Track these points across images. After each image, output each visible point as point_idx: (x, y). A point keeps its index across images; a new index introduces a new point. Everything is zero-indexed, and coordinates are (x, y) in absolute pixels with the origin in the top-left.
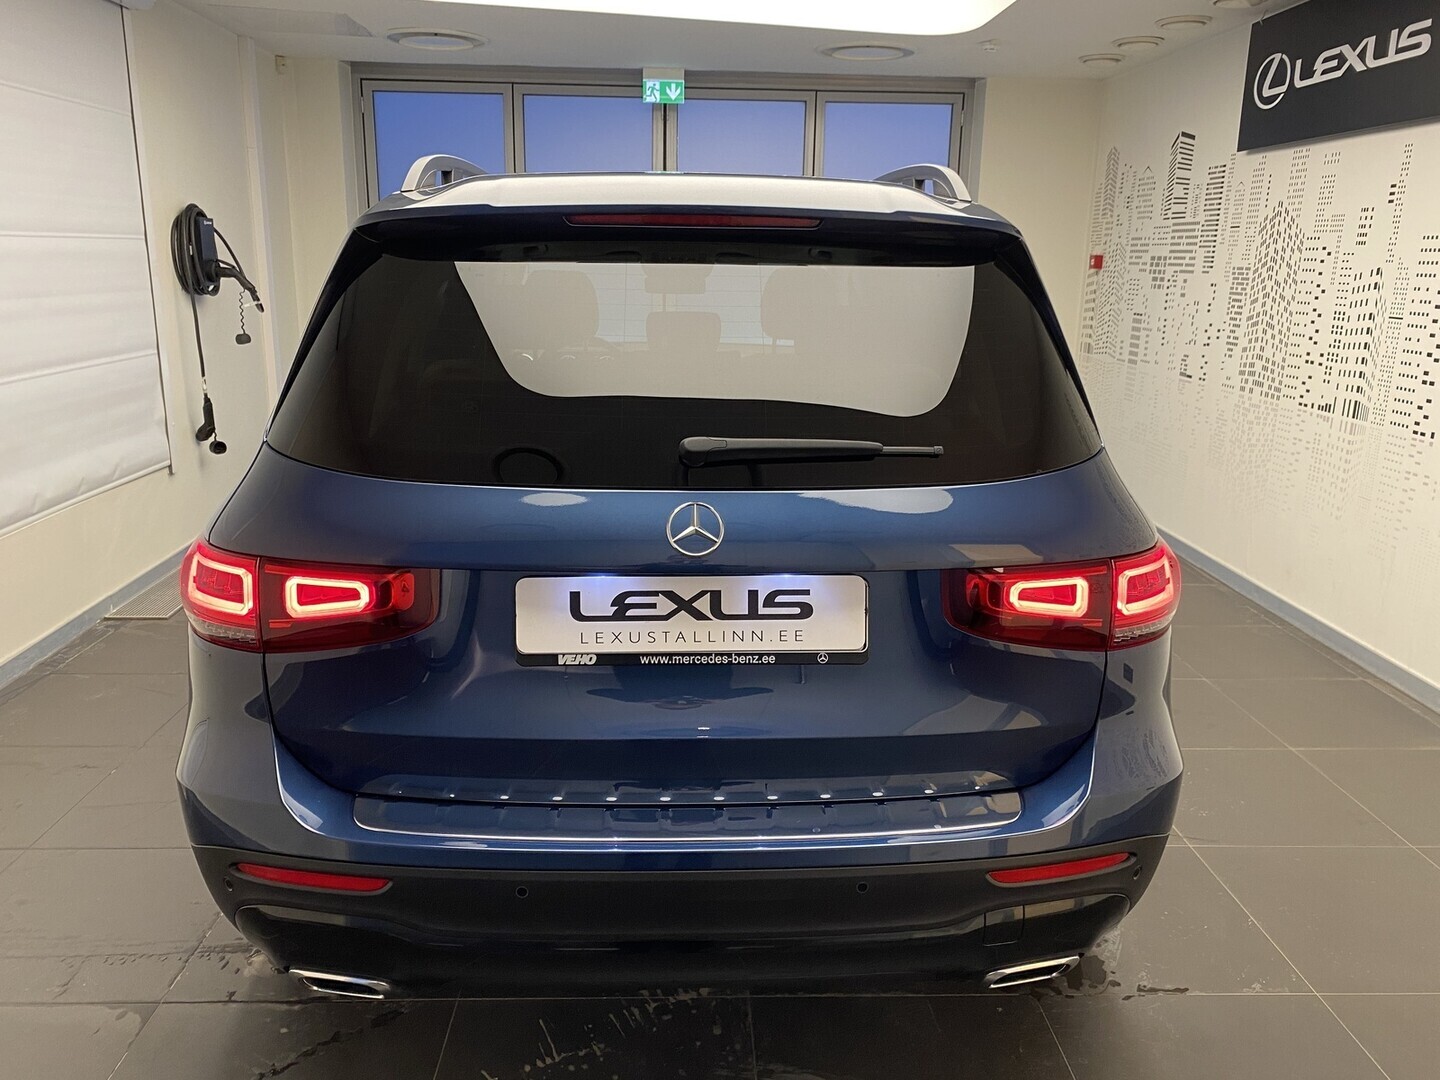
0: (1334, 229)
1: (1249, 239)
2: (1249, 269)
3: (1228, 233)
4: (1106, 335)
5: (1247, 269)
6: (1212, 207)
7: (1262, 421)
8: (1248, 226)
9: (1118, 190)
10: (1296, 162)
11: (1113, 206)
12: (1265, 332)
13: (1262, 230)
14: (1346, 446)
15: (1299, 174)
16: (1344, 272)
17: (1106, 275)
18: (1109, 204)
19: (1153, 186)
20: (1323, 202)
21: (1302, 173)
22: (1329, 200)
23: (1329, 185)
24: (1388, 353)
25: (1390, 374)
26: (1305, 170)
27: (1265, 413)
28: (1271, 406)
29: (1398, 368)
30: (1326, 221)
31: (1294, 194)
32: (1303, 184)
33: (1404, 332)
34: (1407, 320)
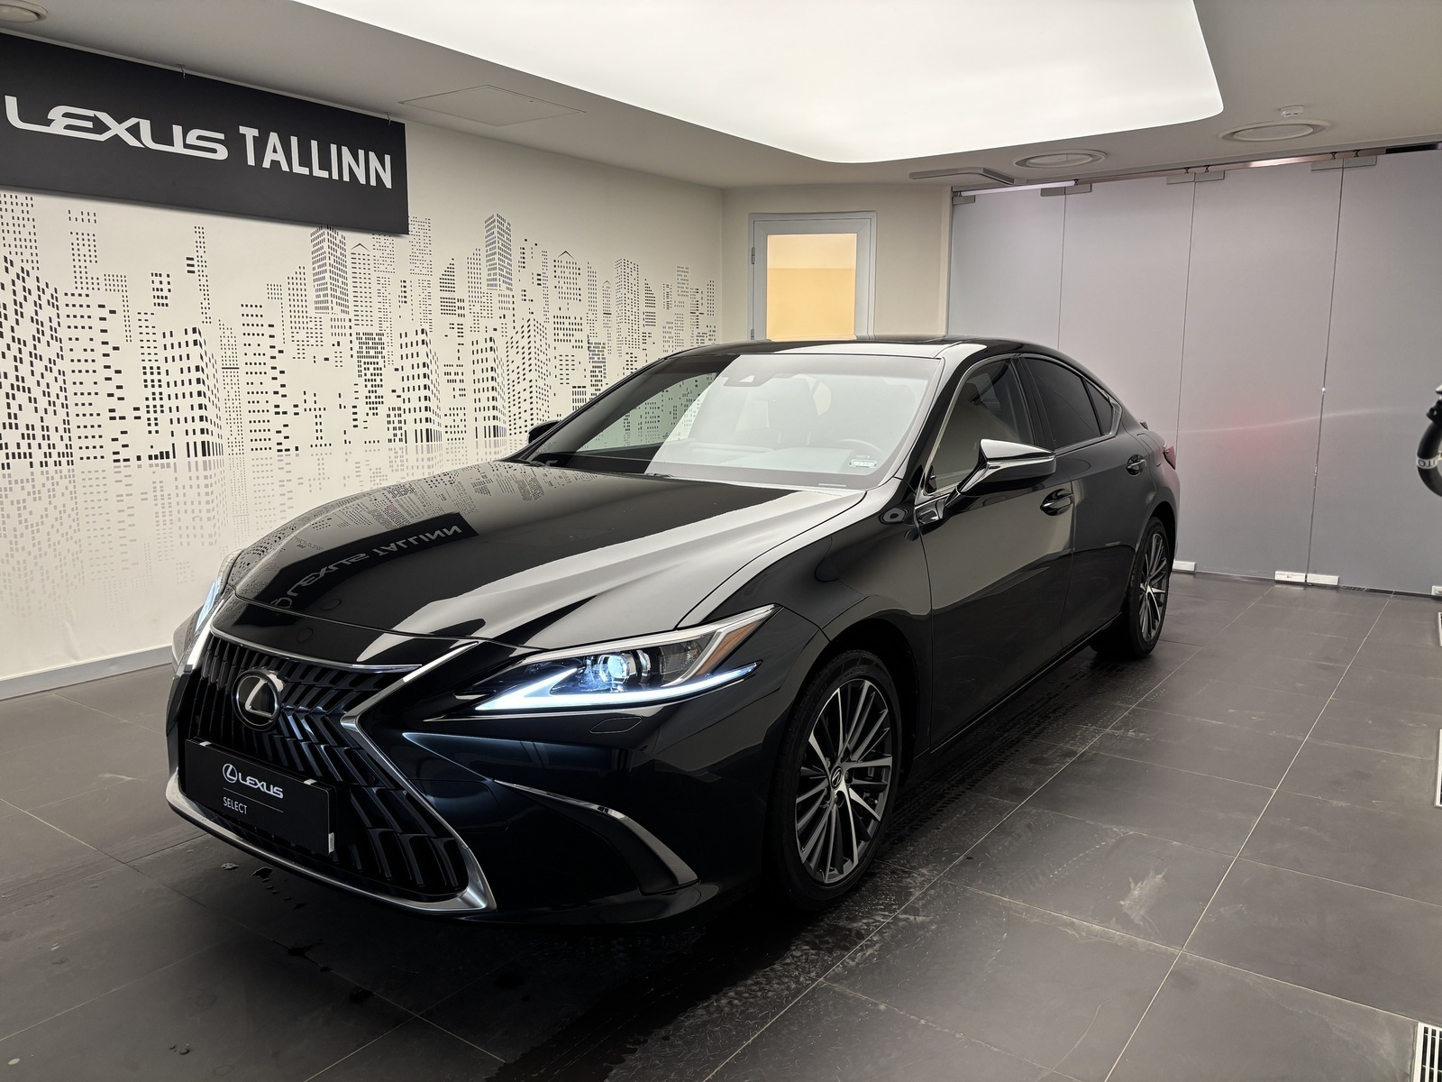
7: (45, 494)
14: (204, 482)
15: (20, 222)
16: (144, 330)
20: (82, 258)
21: (26, 222)
22: (93, 259)
23: (86, 243)
24: (232, 395)
25: (239, 413)
26: (31, 220)
27: (49, 485)
28: (59, 474)
29: (246, 407)
30: (95, 279)
31: (16, 243)
32: (32, 234)
33: (244, 379)
34: (244, 369)
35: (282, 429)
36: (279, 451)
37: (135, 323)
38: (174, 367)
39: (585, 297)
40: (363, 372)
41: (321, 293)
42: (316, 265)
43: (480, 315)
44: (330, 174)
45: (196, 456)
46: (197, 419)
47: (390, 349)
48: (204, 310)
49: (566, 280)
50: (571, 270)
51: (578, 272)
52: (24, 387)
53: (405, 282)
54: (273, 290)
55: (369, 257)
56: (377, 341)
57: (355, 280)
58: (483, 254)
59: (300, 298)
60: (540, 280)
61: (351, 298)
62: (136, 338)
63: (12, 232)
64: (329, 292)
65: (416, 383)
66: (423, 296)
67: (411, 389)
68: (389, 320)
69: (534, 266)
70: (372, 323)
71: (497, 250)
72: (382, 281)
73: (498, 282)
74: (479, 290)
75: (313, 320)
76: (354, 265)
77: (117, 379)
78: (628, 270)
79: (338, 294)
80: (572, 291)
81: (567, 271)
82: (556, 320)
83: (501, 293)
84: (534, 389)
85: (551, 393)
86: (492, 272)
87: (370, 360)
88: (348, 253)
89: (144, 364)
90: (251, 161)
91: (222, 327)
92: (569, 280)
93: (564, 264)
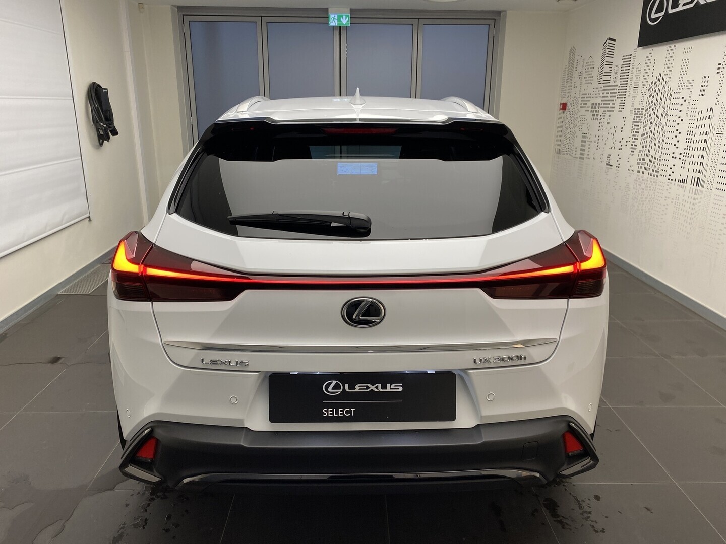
0: (688, 87)
1: (644, 93)
2: (643, 109)
3: (632, 91)
4: (568, 144)
5: (642, 109)
6: (624, 77)
7: (649, 188)
8: (643, 87)
9: (575, 69)
10: (668, 52)
11: (572, 77)
12: (651, 142)
13: (650, 88)
14: (693, 201)
15: (670, 59)
16: (693, 110)
17: (569, 113)
18: (570, 76)
19: (593, 66)
20: (683, 73)
22: (686, 72)
24: (715, 152)
25: (716, 163)
28: (654, 180)
29: (720, 160)
30: (684, 83)
31: (667, 69)
33: (724, 141)
37: (691, 106)
38: (697, 131)
48: (718, 96)
63: (667, 64)
91: (723, 107)
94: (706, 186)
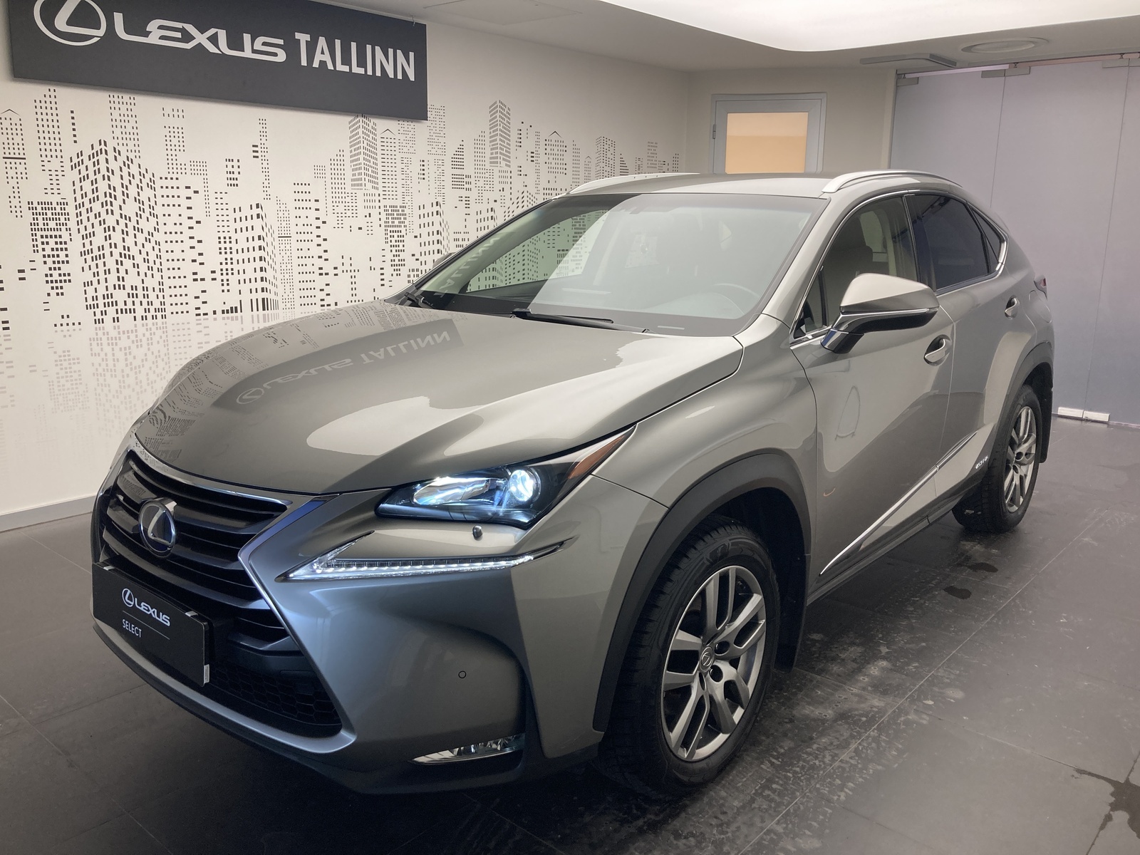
0: (195, 172)
2: (64, 203)
5: (60, 204)
8: (45, 159)
10: (116, 106)
13: (77, 164)
15: (125, 118)
16: (220, 207)
20: (173, 148)
21: (130, 118)
22: (182, 148)
23: (176, 135)
24: (285, 261)
25: (291, 274)
26: (134, 116)
27: (148, 334)
28: (155, 326)
29: (296, 269)
30: (183, 164)
31: (122, 136)
32: (135, 128)
33: (295, 245)
34: (295, 237)
35: (324, 287)
36: (323, 306)
37: (212, 201)
38: (241, 237)
39: (569, 171)
40: (390, 239)
41: (357, 172)
42: (353, 148)
43: (483, 189)
44: (366, 71)
45: (258, 310)
46: (259, 280)
47: (411, 219)
48: (266, 188)
49: (554, 157)
50: (559, 148)
51: (565, 149)
52: (129, 255)
53: (423, 161)
54: (319, 171)
55: (395, 141)
56: (400, 212)
57: (383, 160)
58: (487, 135)
59: (339, 176)
60: (533, 157)
61: (380, 176)
62: (214, 212)
63: (119, 127)
64: (363, 171)
65: (431, 248)
66: (438, 173)
67: (427, 253)
68: (410, 194)
69: (529, 144)
70: (396, 197)
71: (499, 132)
72: (405, 161)
73: (499, 160)
74: (483, 167)
75: (350, 195)
76: (383, 148)
77: (199, 248)
78: (606, 147)
79: (370, 173)
80: (559, 166)
81: (556, 148)
82: (545, 192)
83: (501, 169)
84: (526, 253)
85: (539, 257)
86: (494, 151)
87: (394, 229)
88: (378, 138)
89: (220, 235)
90: (304, 63)
91: (278, 202)
92: (557, 157)
93: (553, 142)
94: (281, 305)
